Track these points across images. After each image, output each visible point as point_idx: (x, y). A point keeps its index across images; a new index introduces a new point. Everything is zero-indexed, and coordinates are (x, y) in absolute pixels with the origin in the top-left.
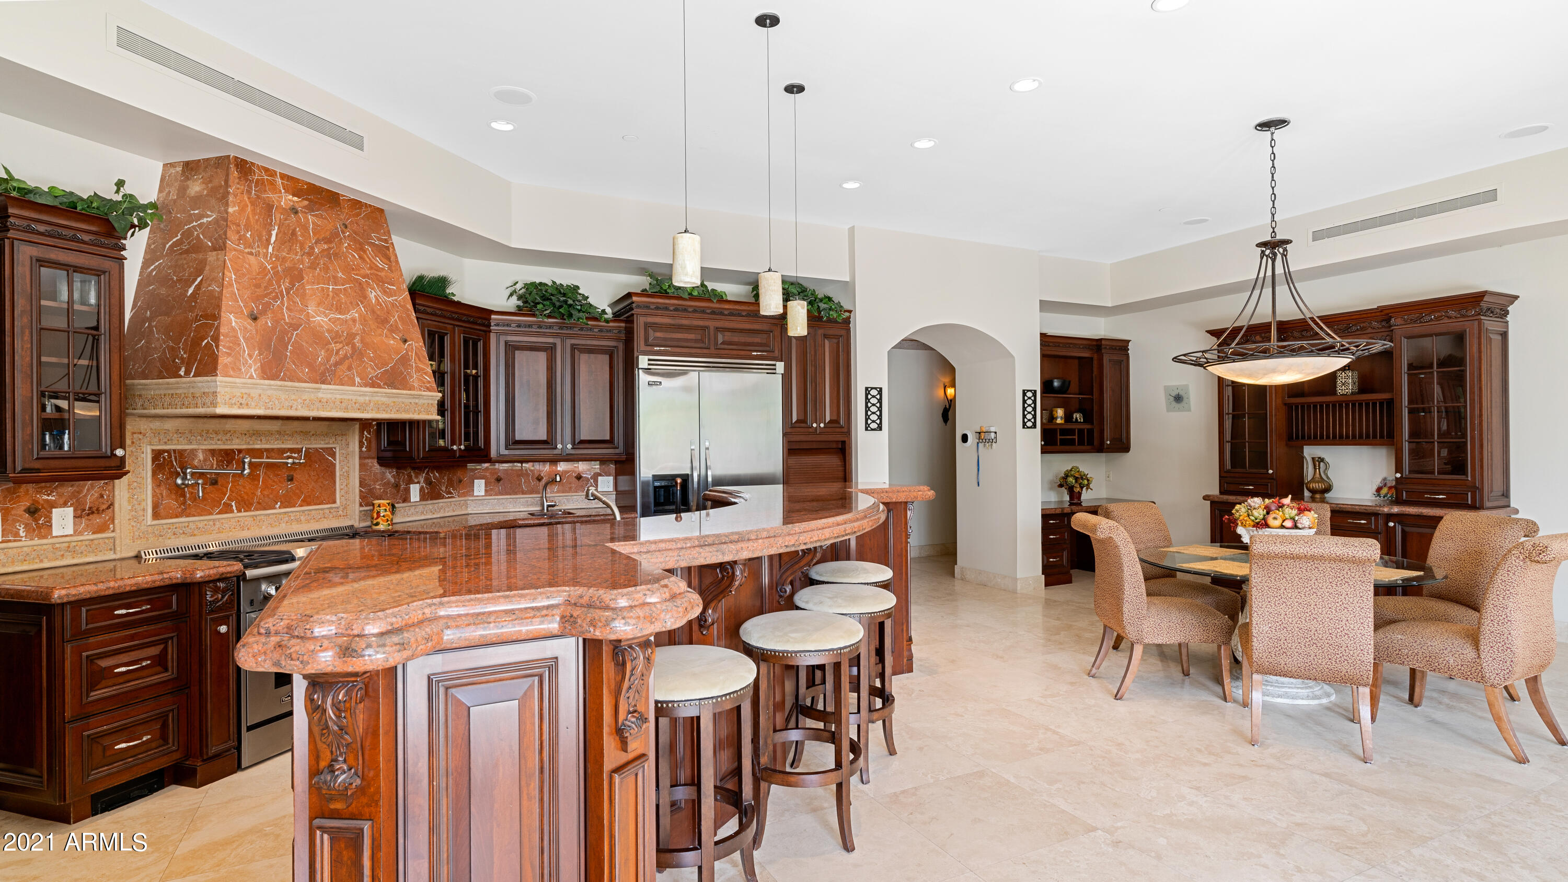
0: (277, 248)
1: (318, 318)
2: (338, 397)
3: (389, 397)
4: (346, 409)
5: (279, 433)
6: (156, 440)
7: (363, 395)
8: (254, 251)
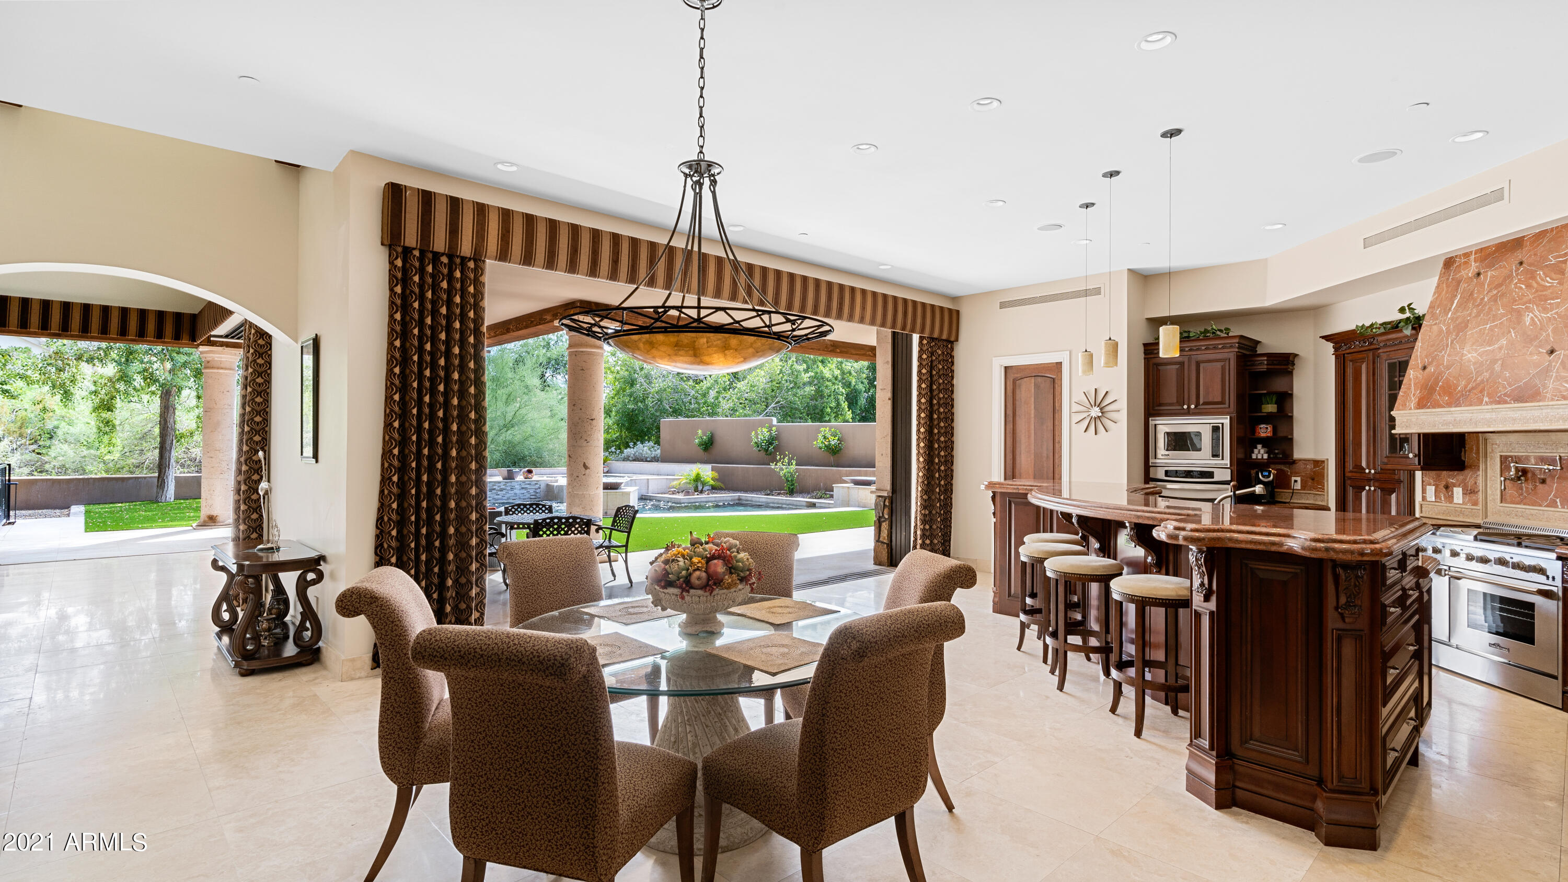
0: (1455, 312)
1: (1470, 355)
8: (1438, 321)
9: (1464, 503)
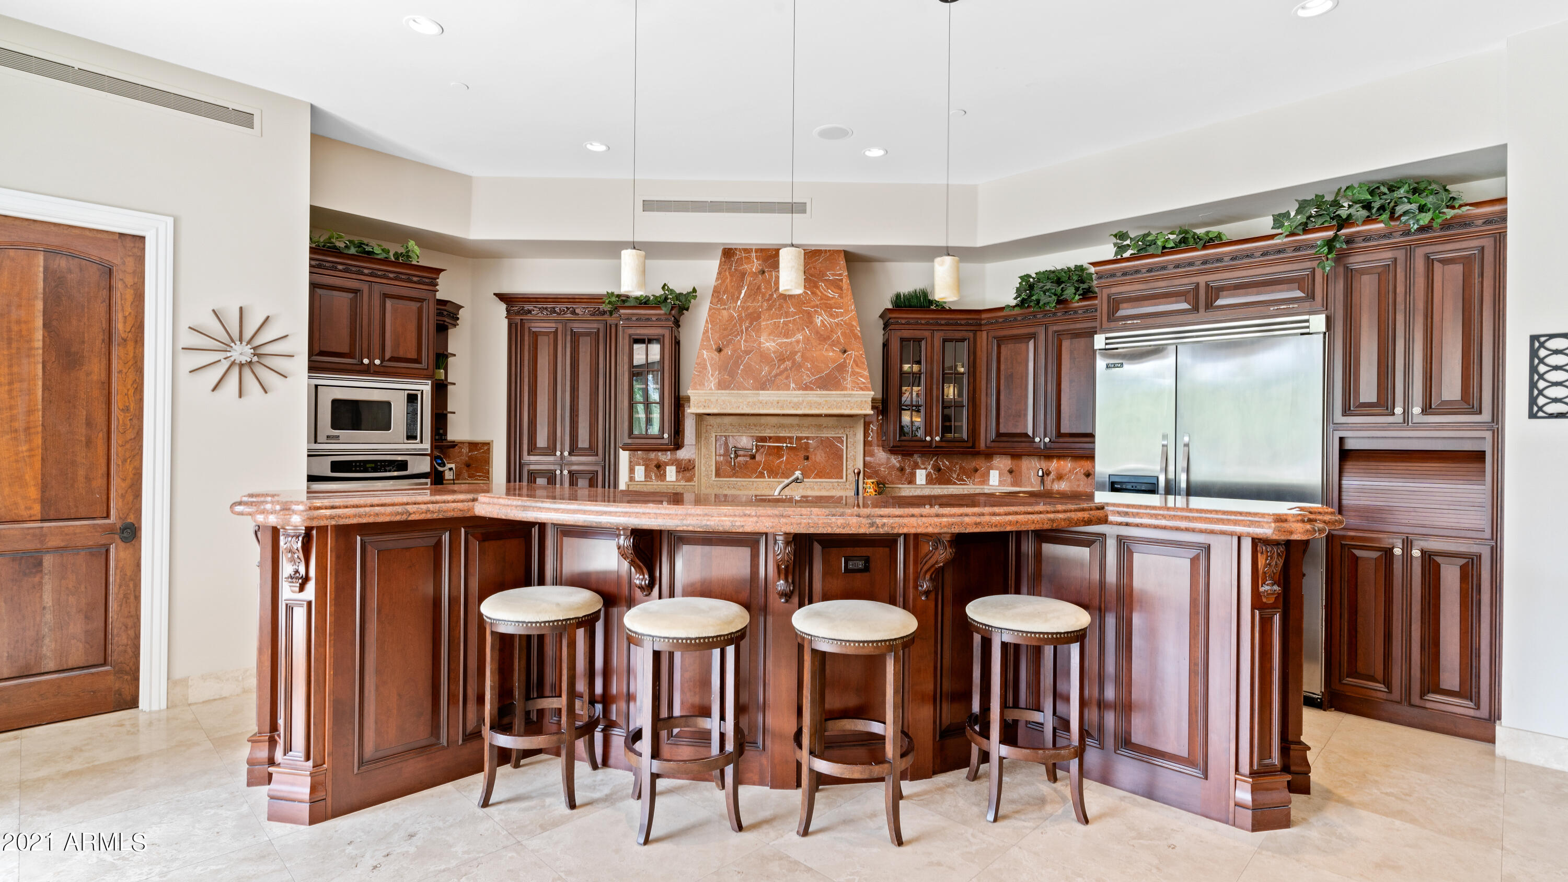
0: (744, 301)
1: (768, 344)
2: (775, 398)
3: (820, 397)
4: (782, 407)
5: (798, 425)
6: (719, 429)
7: (797, 397)
8: (727, 307)
9: (677, 480)
